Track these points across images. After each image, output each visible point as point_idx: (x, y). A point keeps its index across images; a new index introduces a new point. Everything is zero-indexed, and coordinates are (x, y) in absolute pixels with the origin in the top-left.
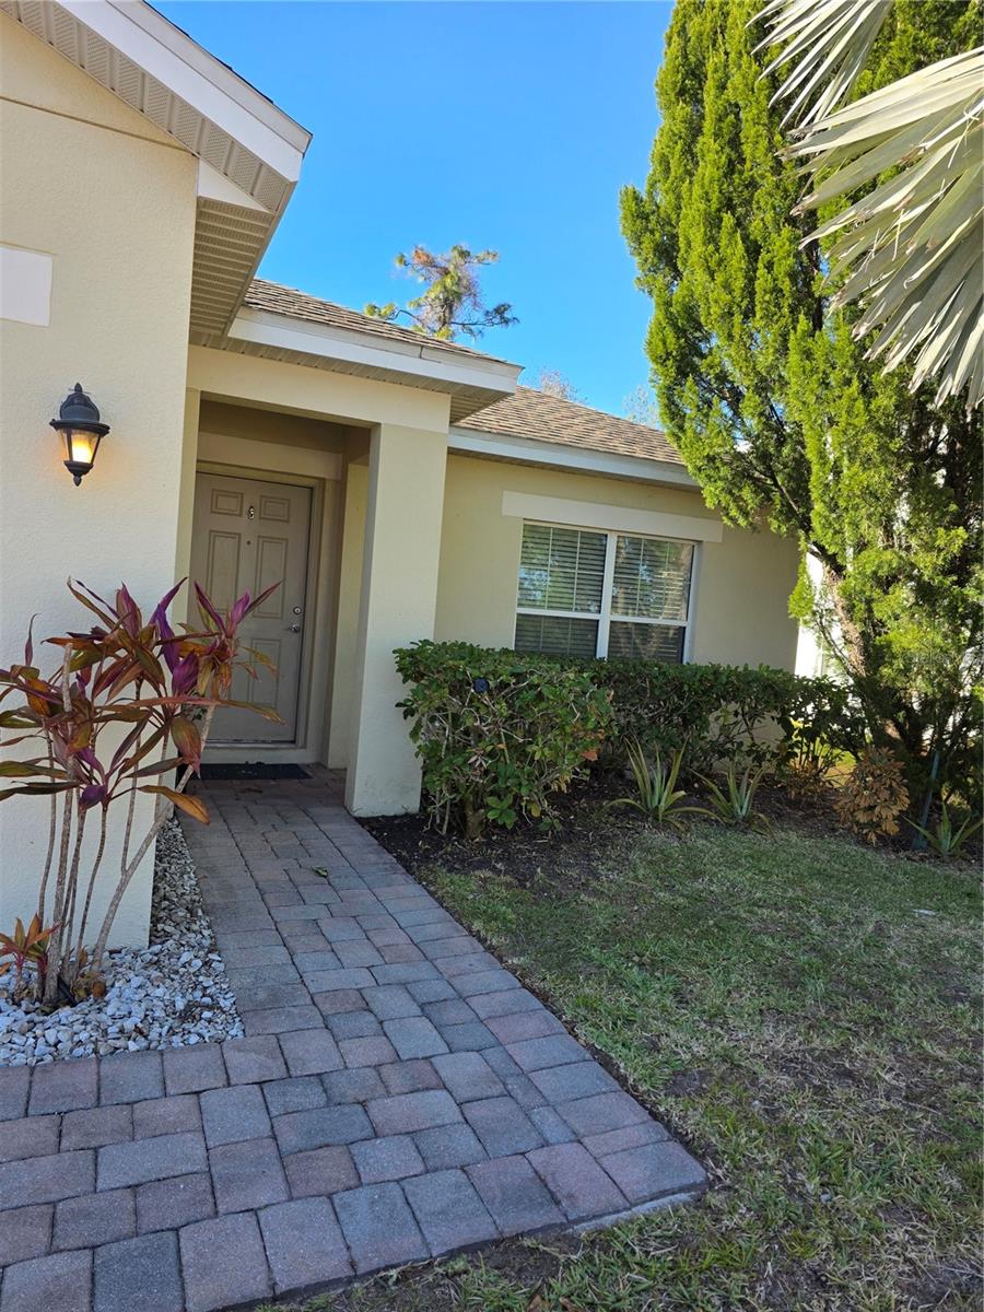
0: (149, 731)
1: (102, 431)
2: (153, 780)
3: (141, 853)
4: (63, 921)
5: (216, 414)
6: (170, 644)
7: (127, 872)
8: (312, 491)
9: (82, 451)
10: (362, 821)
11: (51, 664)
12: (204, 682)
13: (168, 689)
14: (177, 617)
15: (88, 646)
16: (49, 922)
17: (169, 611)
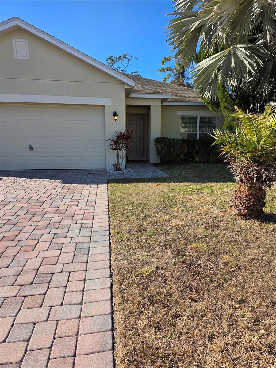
0: (124, 145)
1: (117, 115)
2: (125, 149)
3: (124, 157)
4: (118, 164)
5: (127, 106)
6: (125, 136)
7: (123, 159)
8: (144, 115)
9: (116, 118)
10: (151, 164)
11: (115, 138)
12: (128, 140)
13: (125, 141)
14: (125, 134)
15: (118, 137)
16: (117, 163)
17: (125, 133)
